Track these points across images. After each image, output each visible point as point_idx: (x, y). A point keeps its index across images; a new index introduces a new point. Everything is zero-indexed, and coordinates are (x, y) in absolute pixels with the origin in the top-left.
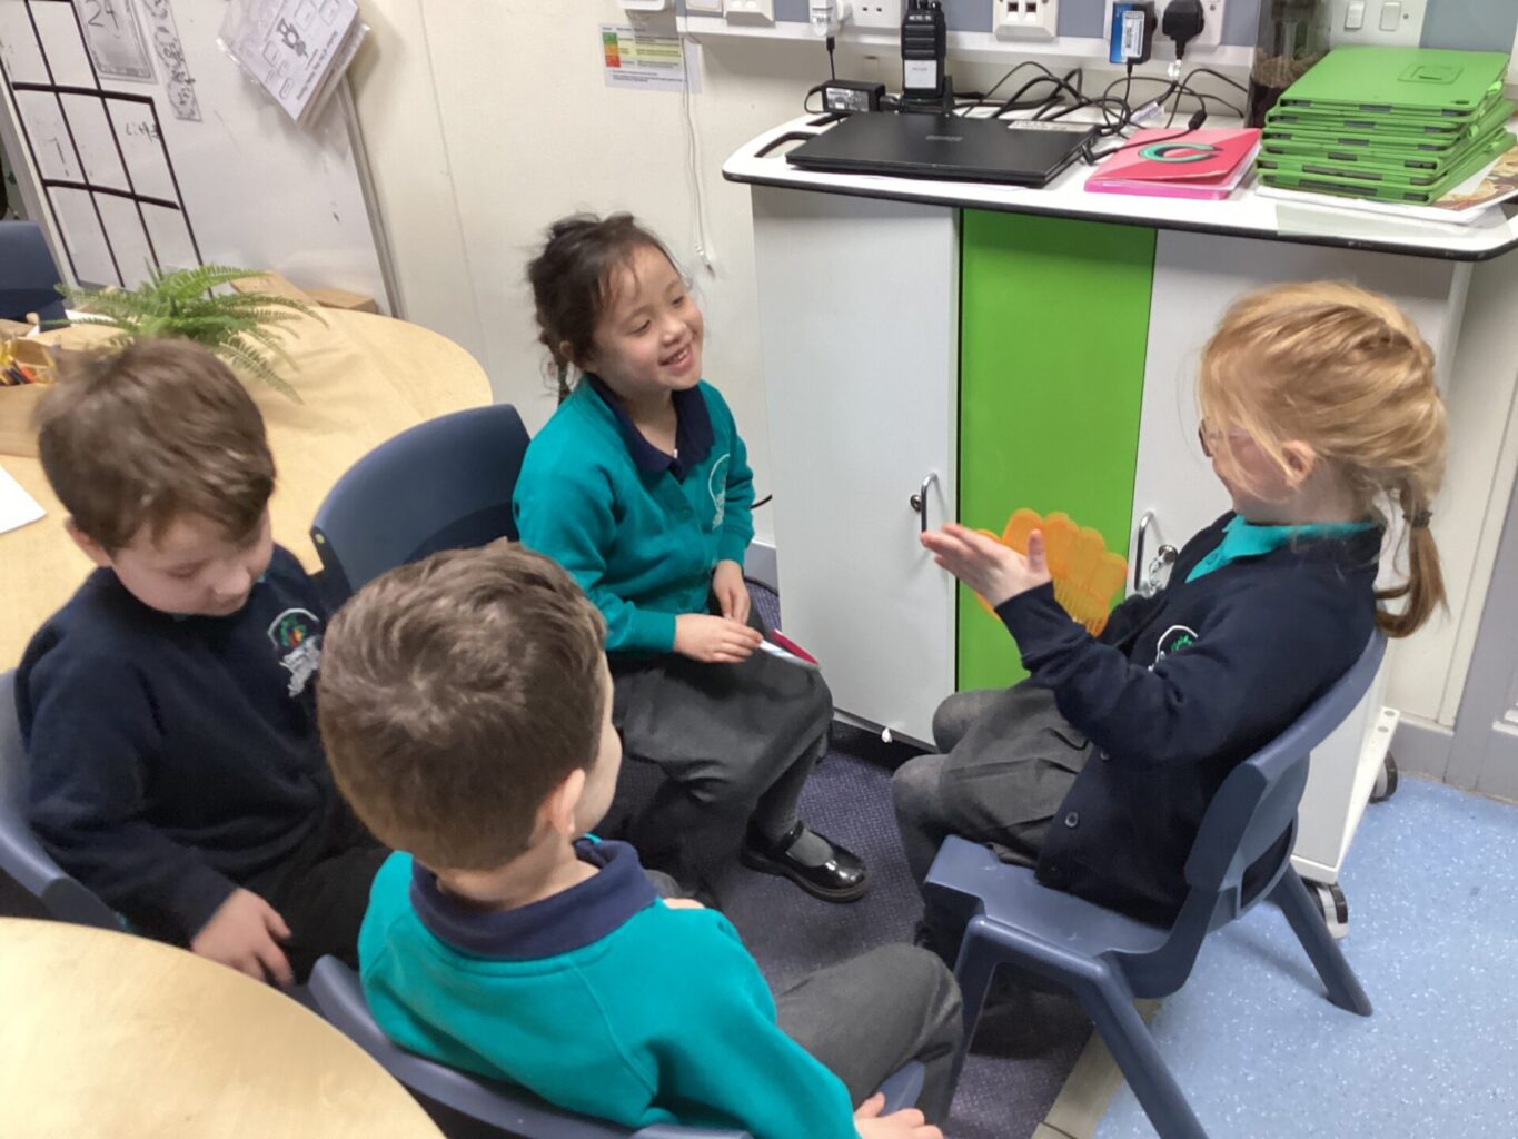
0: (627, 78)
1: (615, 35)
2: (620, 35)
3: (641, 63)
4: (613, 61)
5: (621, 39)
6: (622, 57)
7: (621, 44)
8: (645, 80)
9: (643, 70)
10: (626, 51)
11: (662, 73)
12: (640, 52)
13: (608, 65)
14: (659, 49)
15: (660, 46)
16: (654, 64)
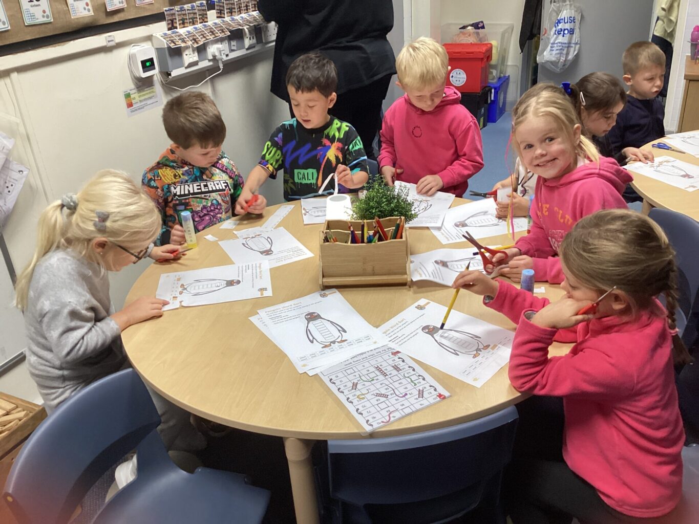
0: (136, 110)
1: (129, 93)
2: (131, 92)
3: (141, 101)
4: (130, 105)
5: (132, 94)
6: (133, 102)
7: (132, 96)
8: (143, 108)
9: (142, 104)
10: (134, 98)
11: (149, 102)
12: (140, 97)
13: (128, 107)
14: (147, 93)
15: (147, 91)
16: (145, 99)
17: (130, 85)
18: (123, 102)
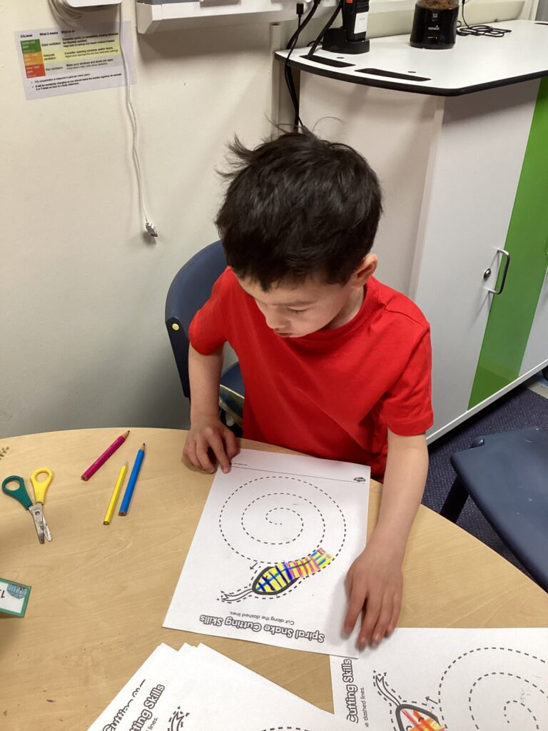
0: (53, 85)
1: (38, 41)
2: (43, 40)
3: (69, 66)
4: (35, 70)
5: (45, 45)
6: (47, 64)
7: (45, 50)
8: (76, 83)
9: (74, 73)
10: (51, 57)
11: (94, 72)
12: (68, 55)
13: (29, 75)
14: (91, 49)
15: (92, 45)
16: (84, 64)
17: (43, 22)
18: (16, 61)
